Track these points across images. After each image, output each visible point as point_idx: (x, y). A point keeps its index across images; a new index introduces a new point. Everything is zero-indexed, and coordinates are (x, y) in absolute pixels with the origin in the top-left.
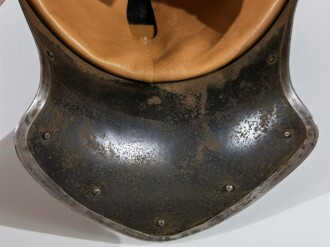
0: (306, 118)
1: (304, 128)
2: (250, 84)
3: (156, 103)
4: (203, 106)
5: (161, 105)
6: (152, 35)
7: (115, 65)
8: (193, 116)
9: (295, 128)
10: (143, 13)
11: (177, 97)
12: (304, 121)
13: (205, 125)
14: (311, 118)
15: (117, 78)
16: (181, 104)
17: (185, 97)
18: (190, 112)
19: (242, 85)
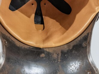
0: (96, 69)
1: (95, 72)
2: (76, 52)
3: (43, 56)
4: (59, 58)
5: (45, 57)
6: (43, 29)
7: (30, 42)
8: (56, 62)
9: (91, 71)
10: (40, 19)
11: (51, 54)
12: (95, 70)
13: (60, 66)
14: (97, 69)
15: (30, 47)
16: (52, 57)
17: (53, 54)
18: (55, 60)
19: (73, 52)
